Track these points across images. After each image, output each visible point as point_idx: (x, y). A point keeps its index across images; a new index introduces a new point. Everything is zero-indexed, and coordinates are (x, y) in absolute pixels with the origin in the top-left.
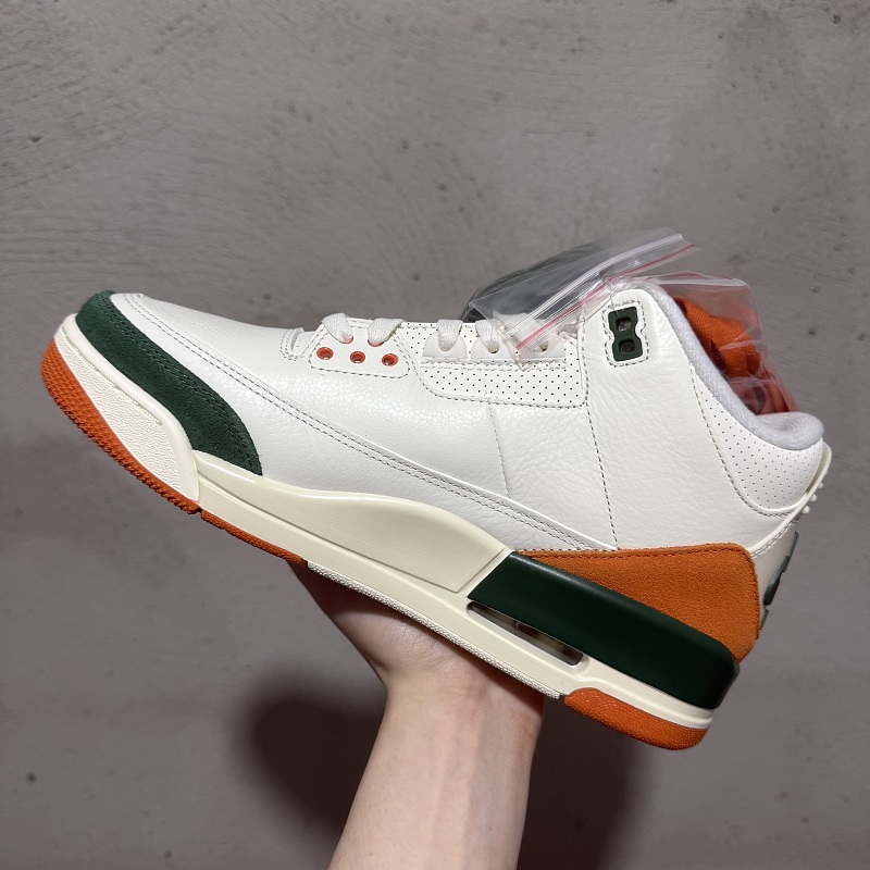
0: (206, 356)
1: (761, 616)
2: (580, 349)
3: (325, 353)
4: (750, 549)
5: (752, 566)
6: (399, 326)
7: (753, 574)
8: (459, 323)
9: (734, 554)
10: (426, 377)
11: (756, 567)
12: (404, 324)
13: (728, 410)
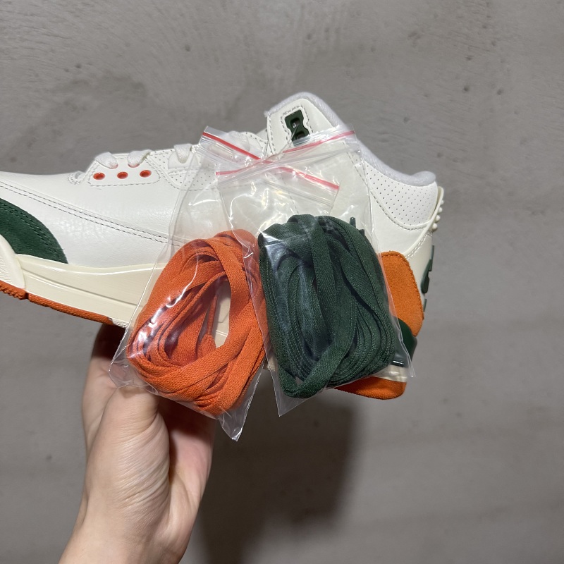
0: (16, 190)
1: (423, 303)
2: (271, 145)
3: (99, 176)
4: (404, 253)
5: (407, 264)
6: (148, 154)
7: (410, 270)
8: (189, 145)
9: (395, 257)
10: (173, 180)
11: (410, 265)
12: (152, 153)
13: (371, 164)
